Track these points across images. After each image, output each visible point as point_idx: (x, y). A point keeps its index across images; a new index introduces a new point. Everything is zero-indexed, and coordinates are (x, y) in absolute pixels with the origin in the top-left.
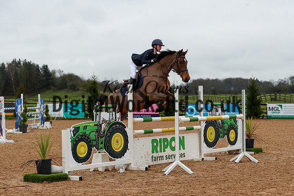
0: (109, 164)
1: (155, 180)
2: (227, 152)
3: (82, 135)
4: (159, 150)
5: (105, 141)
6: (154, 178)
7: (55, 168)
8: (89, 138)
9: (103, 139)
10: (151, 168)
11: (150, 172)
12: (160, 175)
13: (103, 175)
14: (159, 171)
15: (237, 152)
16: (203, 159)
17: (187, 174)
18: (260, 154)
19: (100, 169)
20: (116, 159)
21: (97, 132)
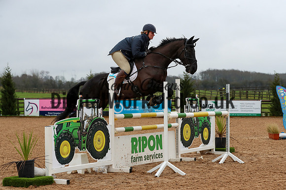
0: (89, 166)
3: (65, 133)
4: (138, 150)
5: (87, 140)
7: (38, 170)
8: (71, 137)
15: (209, 152)
19: (80, 172)
20: (98, 160)
21: (80, 129)
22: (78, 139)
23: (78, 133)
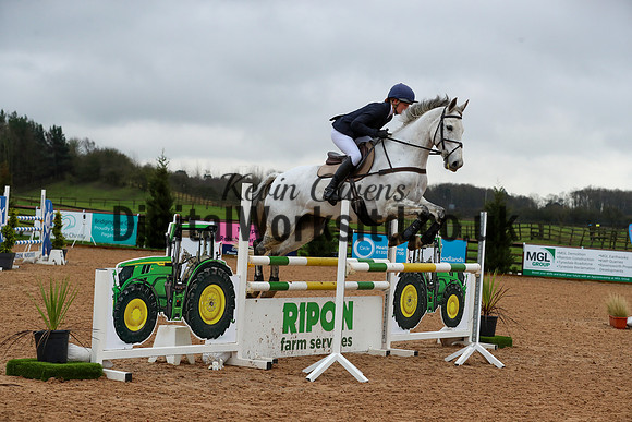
0: (191, 350)
1: (286, 390)
2: (439, 342)
3: (138, 285)
4: (297, 327)
5: (186, 301)
6: (285, 386)
7: (76, 351)
8: (151, 292)
9: (182, 296)
10: (279, 365)
11: (276, 373)
12: (298, 381)
13: (177, 373)
14: (296, 372)
15: (460, 343)
16: (388, 353)
17: (355, 381)
18: (508, 351)
19: (171, 360)
20: (207, 341)
21: (171, 279)
22: (166, 297)
23: (166, 287)
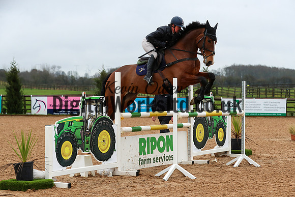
3: (67, 133)
5: (91, 140)
8: (74, 137)
9: (89, 138)
15: (225, 155)
19: (83, 175)
20: (103, 163)
21: (83, 129)
22: (81, 139)
23: (81, 133)
